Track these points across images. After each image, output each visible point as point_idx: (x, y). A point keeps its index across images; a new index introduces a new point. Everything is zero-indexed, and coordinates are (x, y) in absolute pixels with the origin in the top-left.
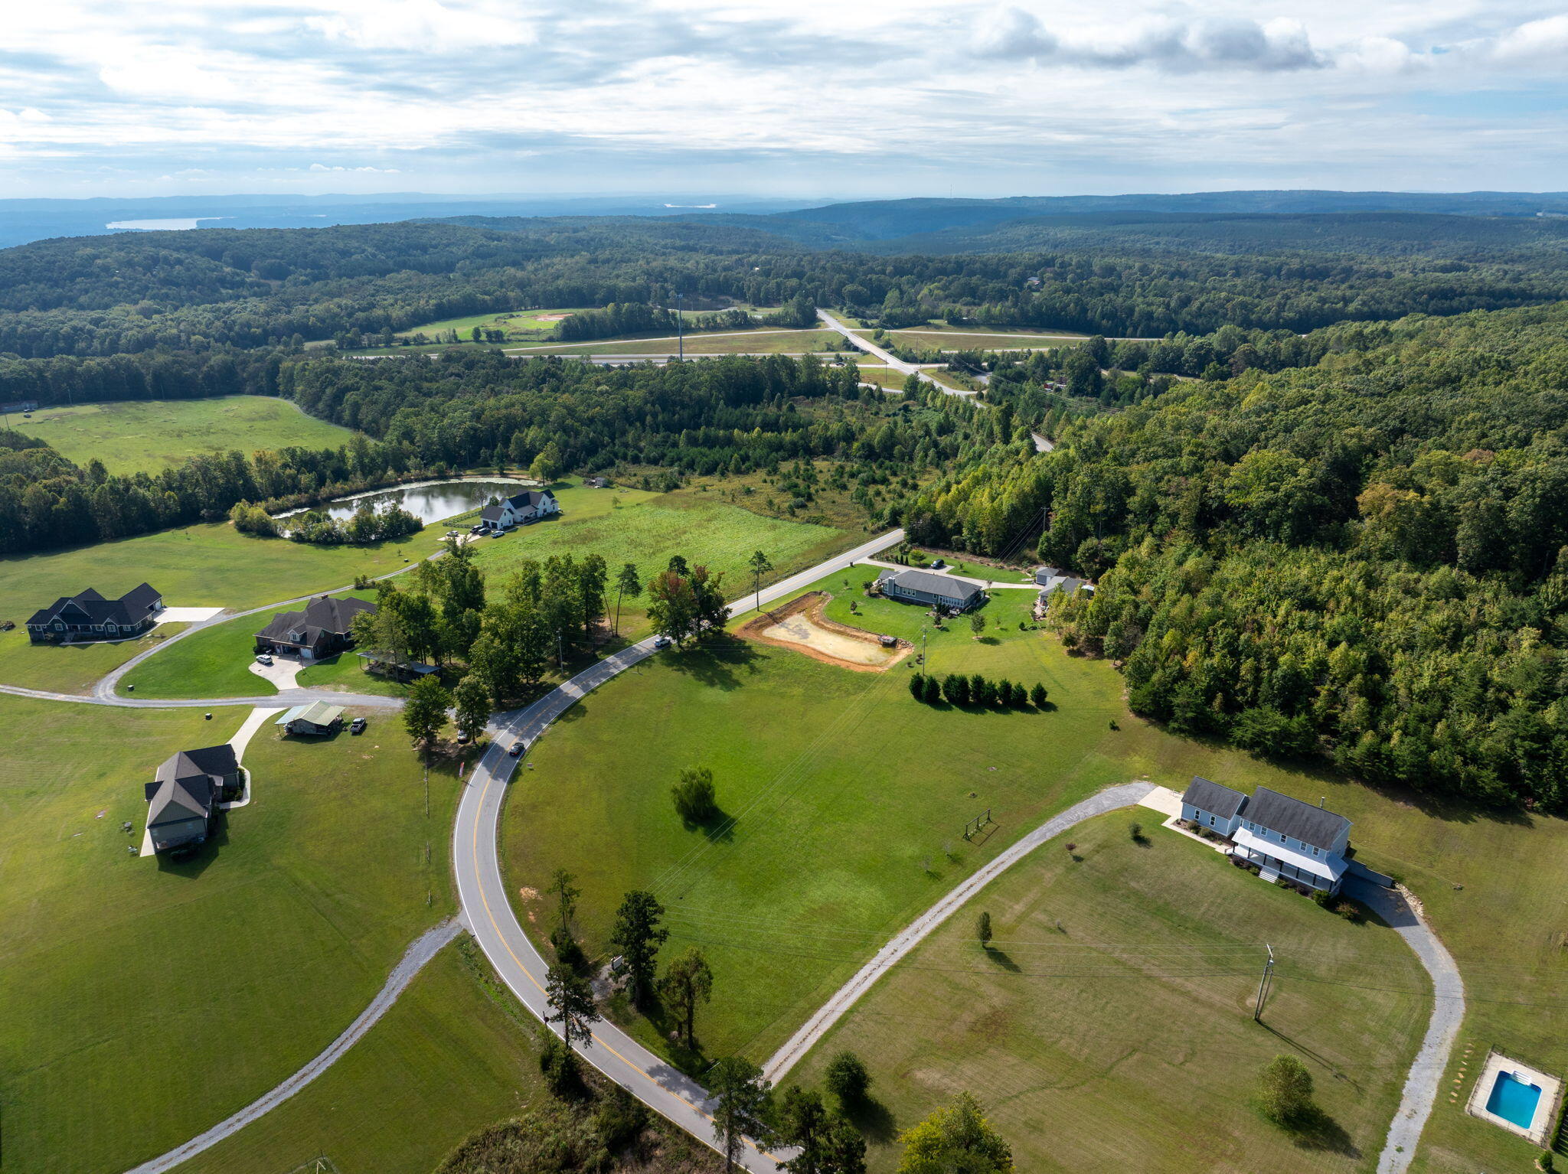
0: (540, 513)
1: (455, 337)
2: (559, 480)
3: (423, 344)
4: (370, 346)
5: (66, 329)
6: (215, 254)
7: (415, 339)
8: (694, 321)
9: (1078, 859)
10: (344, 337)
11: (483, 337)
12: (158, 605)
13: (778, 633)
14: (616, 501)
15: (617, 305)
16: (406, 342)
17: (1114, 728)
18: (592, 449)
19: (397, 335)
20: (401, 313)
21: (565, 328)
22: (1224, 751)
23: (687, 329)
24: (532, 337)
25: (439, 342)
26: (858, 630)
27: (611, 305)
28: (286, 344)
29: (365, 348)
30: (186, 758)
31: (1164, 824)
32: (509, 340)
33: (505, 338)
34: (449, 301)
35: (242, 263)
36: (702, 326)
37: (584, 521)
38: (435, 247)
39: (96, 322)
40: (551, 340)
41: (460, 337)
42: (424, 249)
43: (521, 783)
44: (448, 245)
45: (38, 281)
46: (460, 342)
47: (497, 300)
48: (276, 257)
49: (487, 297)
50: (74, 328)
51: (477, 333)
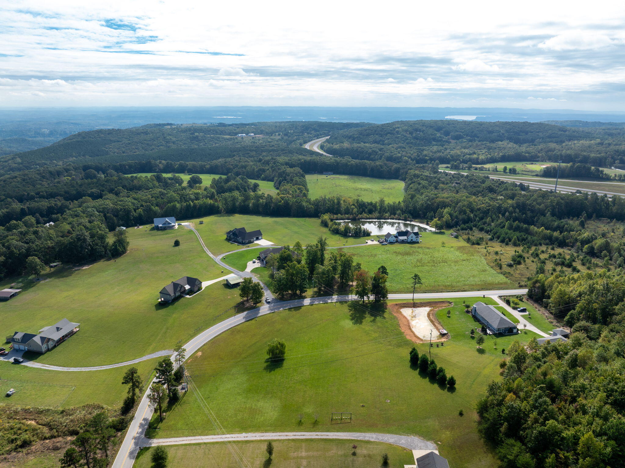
0: (409, 240)
1: (496, 169)
2: (442, 231)
3: (482, 170)
4: (462, 169)
5: (370, 151)
6: (439, 129)
7: (480, 168)
8: (613, 176)
9: (354, 454)
10: (453, 164)
11: (508, 171)
12: (260, 238)
13: (407, 312)
14: (443, 243)
15: (574, 164)
16: (476, 169)
17: (461, 414)
18: (467, 221)
19: (473, 166)
20: (483, 157)
21: (545, 171)
22: (490, 455)
23: (608, 178)
24: (529, 173)
25: (489, 170)
26: (440, 323)
27: (571, 163)
28: (433, 164)
29: (460, 169)
30: (186, 279)
31: (405, 466)
32: (518, 173)
33: (517, 172)
34: (509, 155)
35: (447, 133)
36: (617, 178)
37: (428, 248)
38: (532, 132)
39: (381, 150)
40: (537, 175)
41: (498, 170)
42: (527, 133)
43: (248, 323)
44: (538, 132)
45: (377, 134)
46: (497, 171)
47: (532, 156)
48: (461, 132)
49: (527, 155)
50: (373, 151)
51: (505, 168)
